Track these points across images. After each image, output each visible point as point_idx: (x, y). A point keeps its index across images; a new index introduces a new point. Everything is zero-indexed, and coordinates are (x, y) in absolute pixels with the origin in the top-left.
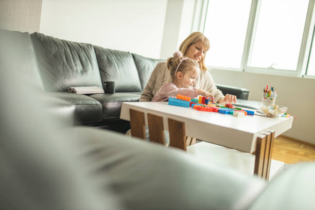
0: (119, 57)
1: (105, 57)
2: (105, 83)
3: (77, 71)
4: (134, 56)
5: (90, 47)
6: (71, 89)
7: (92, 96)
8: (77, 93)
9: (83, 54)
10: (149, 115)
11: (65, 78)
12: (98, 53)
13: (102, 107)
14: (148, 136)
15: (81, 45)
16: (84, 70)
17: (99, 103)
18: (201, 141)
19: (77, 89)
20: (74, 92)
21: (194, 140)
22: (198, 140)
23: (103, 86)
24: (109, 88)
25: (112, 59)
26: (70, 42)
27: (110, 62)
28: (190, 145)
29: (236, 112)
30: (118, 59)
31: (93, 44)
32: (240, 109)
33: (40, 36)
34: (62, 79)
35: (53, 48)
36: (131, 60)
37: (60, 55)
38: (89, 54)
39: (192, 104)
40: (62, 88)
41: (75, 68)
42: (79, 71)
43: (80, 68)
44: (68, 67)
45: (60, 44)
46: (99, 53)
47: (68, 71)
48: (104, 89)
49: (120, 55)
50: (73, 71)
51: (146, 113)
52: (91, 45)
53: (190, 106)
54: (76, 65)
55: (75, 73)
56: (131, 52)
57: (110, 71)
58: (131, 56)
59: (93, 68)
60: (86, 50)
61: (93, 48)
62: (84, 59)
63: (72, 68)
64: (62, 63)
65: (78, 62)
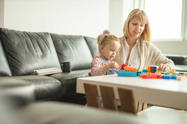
0: (72, 40)
1: (61, 42)
2: (62, 63)
3: (38, 56)
4: (85, 38)
5: (47, 35)
6: (33, 72)
7: (52, 76)
8: (39, 75)
9: (41, 42)
10: (101, 87)
11: (28, 63)
12: (54, 39)
13: (61, 85)
14: (102, 105)
15: (40, 34)
16: (44, 55)
17: (58, 81)
18: (152, 105)
19: (39, 71)
20: (36, 74)
21: (145, 106)
22: (149, 105)
23: (61, 67)
24: (66, 68)
25: (67, 43)
26: (30, 33)
27: (65, 45)
28: (142, 110)
29: (179, 76)
30: (72, 42)
31: (50, 32)
32: (183, 74)
33: (4, 30)
34: (26, 64)
35: (16, 40)
36: (84, 42)
37: (22, 44)
38: (47, 41)
39: (139, 74)
40: (26, 72)
41: (36, 54)
42: (40, 56)
43: (40, 53)
44: (30, 54)
45: (22, 35)
46: (56, 39)
47: (30, 58)
48: (62, 69)
49: (73, 39)
50: (34, 57)
51: (98, 85)
52: (47, 33)
53: (137, 75)
54: (36, 52)
55: (36, 58)
56: (83, 35)
57: (66, 53)
58: (83, 38)
59: (51, 52)
60: (44, 38)
61: (50, 36)
62: (43, 46)
63: (33, 54)
64: (24, 51)
65: (38, 49)
